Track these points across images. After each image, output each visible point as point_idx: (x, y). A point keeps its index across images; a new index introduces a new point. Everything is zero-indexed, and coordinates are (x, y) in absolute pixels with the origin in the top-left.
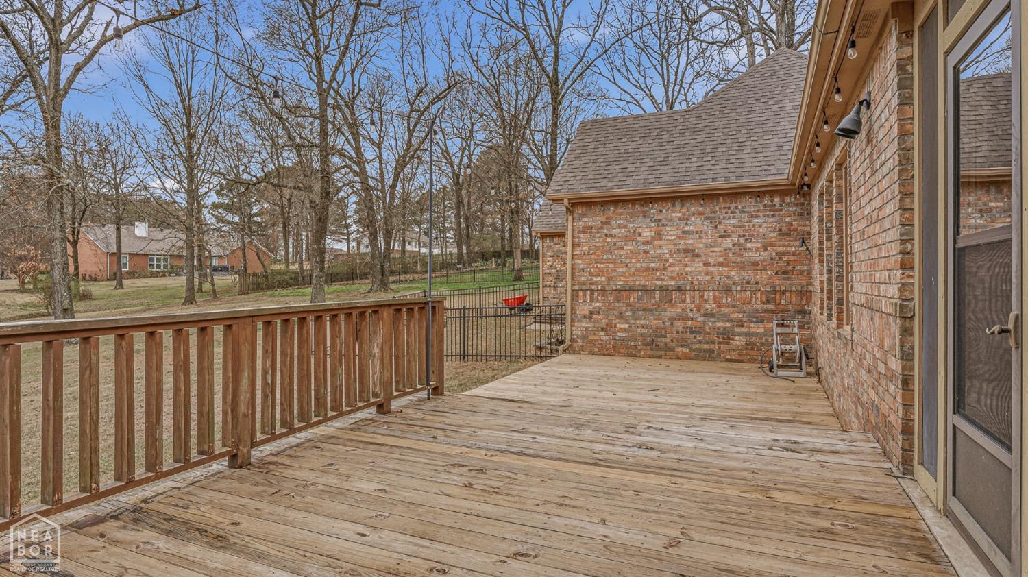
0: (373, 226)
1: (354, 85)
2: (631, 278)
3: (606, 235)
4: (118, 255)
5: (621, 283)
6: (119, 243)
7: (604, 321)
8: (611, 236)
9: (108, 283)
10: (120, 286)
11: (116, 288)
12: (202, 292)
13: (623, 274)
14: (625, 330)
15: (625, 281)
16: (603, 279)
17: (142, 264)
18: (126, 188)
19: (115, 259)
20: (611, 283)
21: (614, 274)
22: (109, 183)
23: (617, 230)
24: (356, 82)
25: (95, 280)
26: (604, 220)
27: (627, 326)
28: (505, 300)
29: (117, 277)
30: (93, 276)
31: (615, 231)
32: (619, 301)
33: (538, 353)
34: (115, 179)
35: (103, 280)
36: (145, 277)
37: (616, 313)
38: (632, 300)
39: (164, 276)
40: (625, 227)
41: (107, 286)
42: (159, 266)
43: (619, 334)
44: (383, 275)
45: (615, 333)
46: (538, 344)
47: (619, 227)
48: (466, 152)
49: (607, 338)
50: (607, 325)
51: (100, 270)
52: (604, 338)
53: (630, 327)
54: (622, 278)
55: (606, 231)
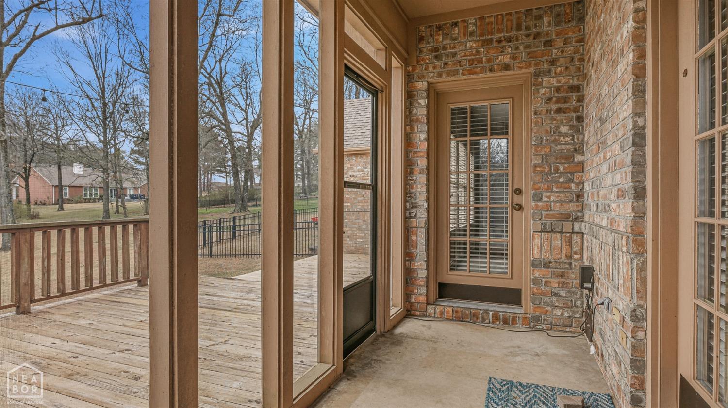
0: (235, 167)
1: (221, 70)
2: (366, 204)
3: (351, 176)
4: (60, 187)
5: (359, 207)
6: (60, 178)
7: (349, 232)
8: (353, 176)
9: (54, 206)
10: (62, 208)
11: (58, 210)
12: (118, 213)
13: (360, 201)
14: (361, 238)
15: (362, 206)
16: (349, 204)
17: (79, 193)
18: (65, 139)
19: (58, 189)
20: (354, 207)
21: (356, 201)
22: (51, 136)
23: (357, 173)
24: (223, 68)
25: (44, 204)
26: (350, 166)
27: (363, 235)
28: (313, 218)
29: (60, 202)
30: (43, 202)
31: (356, 174)
32: (358, 219)
33: (310, 252)
34: (56, 134)
35: (50, 205)
36: (80, 202)
37: (356, 226)
38: (366, 218)
39: (94, 201)
40: (362, 171)
41: (53, 209)
42: (91, 195)
43: (358, 240)
44: (242, 201)
45: (356, 239)
46: (310, 247)
47: (358, 171)
48: (307, 116)
49: (352, 242)
50: (351, 234)
51: (48, 198)
52: (349, 243)
53: (365, 235)
54: (360, 204)
55: (350, 174)
